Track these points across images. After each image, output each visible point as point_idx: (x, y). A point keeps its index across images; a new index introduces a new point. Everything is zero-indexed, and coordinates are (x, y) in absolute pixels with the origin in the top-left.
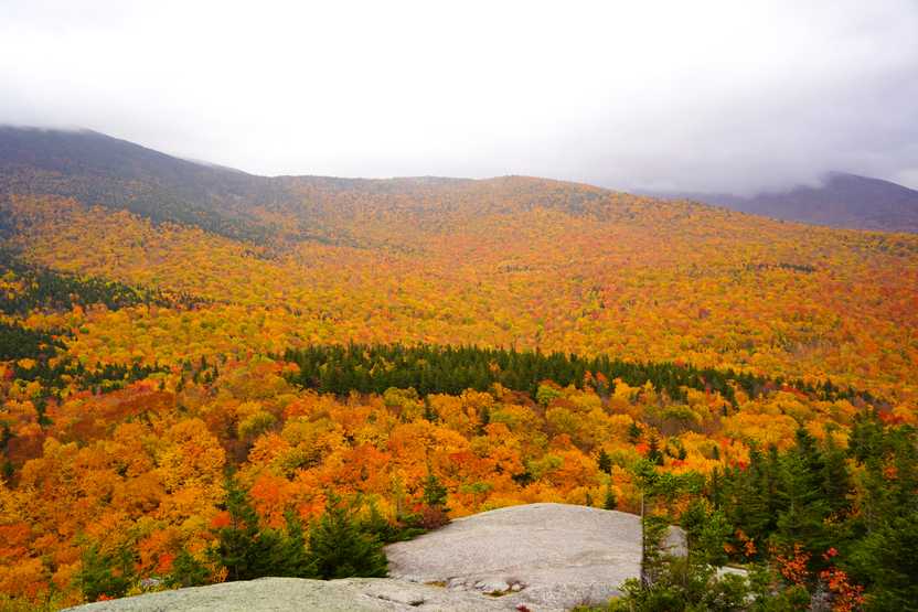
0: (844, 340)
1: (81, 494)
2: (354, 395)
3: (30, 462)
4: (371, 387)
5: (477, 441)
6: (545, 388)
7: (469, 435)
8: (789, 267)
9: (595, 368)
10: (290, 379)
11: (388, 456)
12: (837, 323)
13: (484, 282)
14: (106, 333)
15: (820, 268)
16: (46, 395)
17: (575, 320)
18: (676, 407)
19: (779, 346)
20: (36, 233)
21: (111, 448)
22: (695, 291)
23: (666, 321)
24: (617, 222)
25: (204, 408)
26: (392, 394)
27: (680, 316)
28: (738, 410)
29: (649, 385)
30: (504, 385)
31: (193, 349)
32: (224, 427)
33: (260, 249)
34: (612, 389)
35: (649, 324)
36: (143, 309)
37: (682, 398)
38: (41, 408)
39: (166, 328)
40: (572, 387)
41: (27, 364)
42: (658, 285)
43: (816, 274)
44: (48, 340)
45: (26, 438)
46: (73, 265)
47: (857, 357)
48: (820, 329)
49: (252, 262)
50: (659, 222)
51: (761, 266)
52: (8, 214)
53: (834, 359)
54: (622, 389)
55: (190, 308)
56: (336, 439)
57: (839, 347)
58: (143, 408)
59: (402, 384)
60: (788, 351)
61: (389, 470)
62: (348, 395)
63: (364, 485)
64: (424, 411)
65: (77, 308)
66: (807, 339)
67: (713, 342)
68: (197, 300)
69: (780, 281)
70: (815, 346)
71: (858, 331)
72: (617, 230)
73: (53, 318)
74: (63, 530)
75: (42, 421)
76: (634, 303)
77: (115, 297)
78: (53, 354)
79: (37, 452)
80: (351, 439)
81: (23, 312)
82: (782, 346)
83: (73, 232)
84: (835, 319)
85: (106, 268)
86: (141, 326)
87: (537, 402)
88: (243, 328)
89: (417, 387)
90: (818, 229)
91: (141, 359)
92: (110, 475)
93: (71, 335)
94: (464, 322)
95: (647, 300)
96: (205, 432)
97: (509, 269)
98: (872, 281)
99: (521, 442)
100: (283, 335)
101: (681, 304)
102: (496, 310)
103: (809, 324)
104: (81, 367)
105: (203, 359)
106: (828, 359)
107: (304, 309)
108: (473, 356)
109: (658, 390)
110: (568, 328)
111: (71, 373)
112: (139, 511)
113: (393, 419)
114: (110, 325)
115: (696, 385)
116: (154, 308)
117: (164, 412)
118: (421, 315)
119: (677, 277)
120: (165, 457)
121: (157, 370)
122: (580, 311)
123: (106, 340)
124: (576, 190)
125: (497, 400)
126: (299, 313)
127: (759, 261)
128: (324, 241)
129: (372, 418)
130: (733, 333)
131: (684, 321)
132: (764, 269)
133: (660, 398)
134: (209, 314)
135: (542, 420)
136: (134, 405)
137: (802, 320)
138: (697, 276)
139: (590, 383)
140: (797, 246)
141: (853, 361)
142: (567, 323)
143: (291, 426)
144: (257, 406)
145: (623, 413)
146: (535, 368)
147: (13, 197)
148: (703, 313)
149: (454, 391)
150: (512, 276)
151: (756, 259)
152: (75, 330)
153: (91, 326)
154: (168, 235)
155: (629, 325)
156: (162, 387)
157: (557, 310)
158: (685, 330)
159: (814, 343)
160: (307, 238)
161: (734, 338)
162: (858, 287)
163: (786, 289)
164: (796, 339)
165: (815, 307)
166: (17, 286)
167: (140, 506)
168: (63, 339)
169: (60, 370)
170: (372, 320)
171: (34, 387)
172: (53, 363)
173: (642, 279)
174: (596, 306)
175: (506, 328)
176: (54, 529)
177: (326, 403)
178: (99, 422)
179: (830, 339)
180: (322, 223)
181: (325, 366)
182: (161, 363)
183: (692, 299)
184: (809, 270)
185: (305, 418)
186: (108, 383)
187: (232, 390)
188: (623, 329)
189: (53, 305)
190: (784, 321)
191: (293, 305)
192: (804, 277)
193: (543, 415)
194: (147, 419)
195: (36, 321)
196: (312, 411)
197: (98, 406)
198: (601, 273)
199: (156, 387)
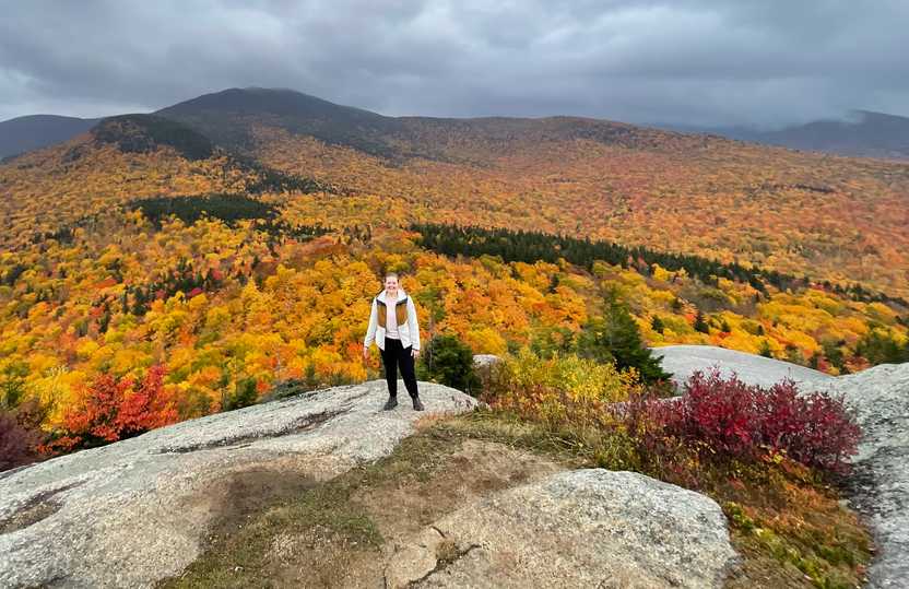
0: (866, 252)
1: (298, 300)
2: (460, 256)
3: (270, 278)
4: (471, 252)
5: (551, 297)
6: (598, 264)
7: (545, 292)
8: (805, 188)
9: (635, 254)
10: (417, 242)
11: (489, 300)
12: (858, 237)
13: (537, 189)
14: (303, 207)
15: (840, 191)
16: (272, 240)
17: (607, 218)
18: (710, 290)
19: (794, 252)
20: (265, 148)
21: (315, 274)
22: (712, 203)
23: (685, 225)
24: (642, 149)
25: (365, 256)
26: (486, 258)
27: (698, 221)
28: (770, 299)
29: (682, 271)
30: (567, 260)
31: (350, 220)
32: (378, 268)
33: (388, 162)
34: (652, 271)
35: (671, 226)
36: (321, 195)
37: (715, 284)
38: (271, 247)
39: (335, 206)
40: (619, 266)
41: (262, 222)
42: (678, 196)
43: (834, 195)
44: (271, 209)
45: (266, 264)
46: (283, 167)
47: (880, 267)
48: (839, 242)
49: (383, 170)
50: (679, 150)
51: (776, 186)
52: (252, 137)
53: (856, 267)
54: (660, 272)
55: (348, 195)
56: (451, 284)
57: (860, 258)
58: (329, 253)
59: (492, 253)
60: (804, 256)
61: (490, 309)
62: (455, 257)
63: (473, 316)
64: (510, 272)
65: (287, 192)
66: (824, 248)
67: (729, 243)
68: (352, 191)
69: (795, 199)
70: (834, 256)
71: (882, 245)
72: (642, 155)
73: (274, 196)
74: (289, 319)
75: (274, 254)
76: (657, 210)
77: (306, 186)
78: (274, 217)
79: (273, 271)
80: (460, 285)
81: (259, 192)
82: (798, 252)
83: (283, 148)
84: (856, 233)
85: (301, 170)
86: (320, 204)
87: (592, 274)
88: (379, 209)
89: (503, 256)
90: (836, 157)
91: (321, 224)
92: (314, 290)
93: (283, 207)
94: (522, 215)
95: (668, 207)
96: (369, 271)
97: (555, 180)
98: (897, 204)
99: (585, 302)
100: (403, 216)
101: (699, 212)
102: (546, 208)
103: (827, 237)
104: (289, 226)
105: (356, 227)
106: (848, 267)
107: (415, 200)
108: (538, 239)
109: (691, 276)
110: (602, 224)
111: (284, 229)
112: (331, 314)
113: (488, 275)
114: (304, 203)
115: (725, 274)
116: (328, 194)
117: (342, 256)
118: (492, 209)
119: (695, 191)
120: (346, 283)
121: (331, 231)
122: (611, 213)
123: (301, 211)
124: (609, 126)
125: (561, 270)
126: (412, 202)
127: (774, 183)
128: (426, 158)
129: (474, 273)
130: (748, 238)
131: (702, 226)
132: (779, 189)
133: (694, 282)
134: (359, 200)
135: (598, 288)
136: (325, 250)
137: (819, 232)
138: (714, 192)
139: (632, 265)
140: (814, 171)
141: (877, 271)
142: (601, 221)
143: (421, 273)
144: (398, 257)
145: (665, 291)
146: (588, 250)
147: (254, 129)
148: (719, 221)
149: (530, 260)
150: (557, 186)
151: (771, 180)
152: (285, 205)
153: (294, 202)
154: (335, 151)
155: (653, 226)
156: (339, 241)
157: (593, 211)
158: (702, 233)
159: (834, 251)
160: (417, 156)
161: (749, 242)
162: (881, 208)
163: (802, 205)
164: (812, 247)
165: (833, 222)
166: (256, 178)
167: (332, 310)
168: (279, 209)
169: (278, 226)
170: (458, 210)
171: (265, 234)
172: (274, 222)
173: (662, 192)
174: (625, 210)
175: (553, 221)
176: (284, 318)
177: (442, 260)
178: (305, 259)
179: (850, 250)
180: (426, 147)
181: (438, 236)
182: (333, 227)
183: (709, 209)
184: (826, 191)
185: (429, 268)
186: (305, 236)
187: (382, 246)
188: (647, 228)
189: (274, 190)
190: (801, 232)
191: (408, 196)
192: (821, 197)
193: (599, 285)
194: (332, 259)
195: (265, 198)
196: (434, 264)
197: (303, 249)
198: (629, 186)
199: (336, 241)
